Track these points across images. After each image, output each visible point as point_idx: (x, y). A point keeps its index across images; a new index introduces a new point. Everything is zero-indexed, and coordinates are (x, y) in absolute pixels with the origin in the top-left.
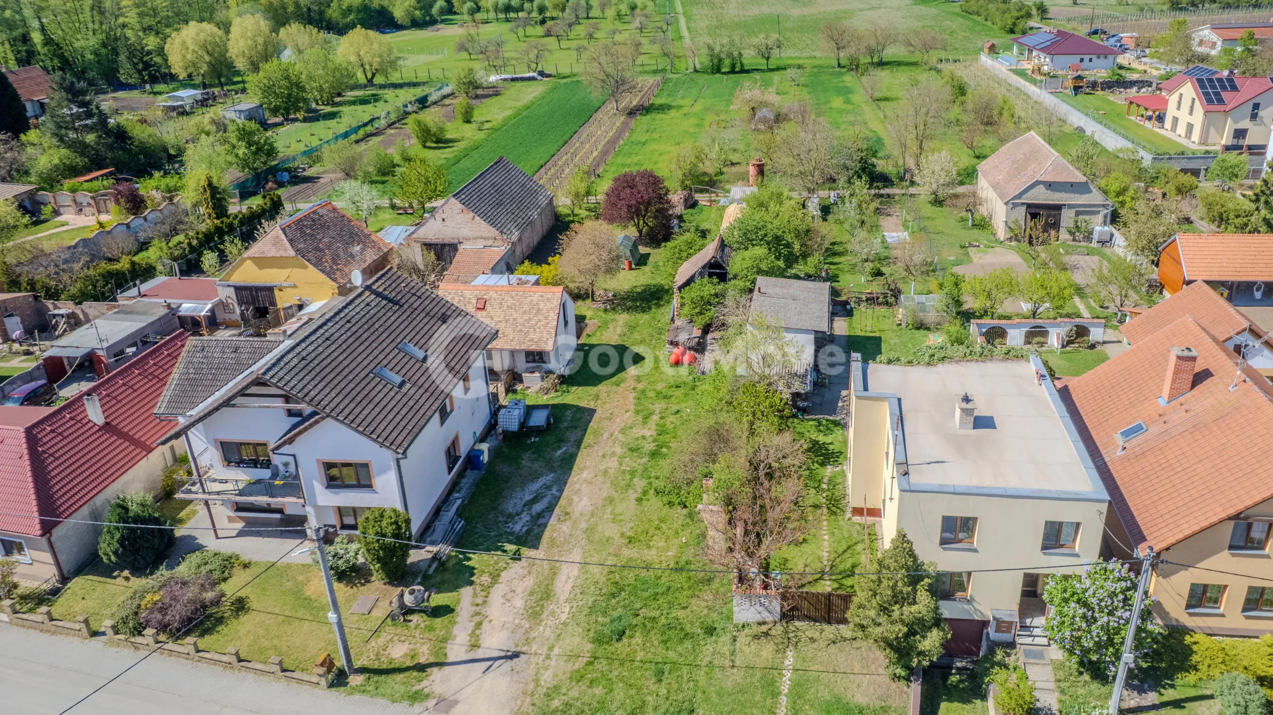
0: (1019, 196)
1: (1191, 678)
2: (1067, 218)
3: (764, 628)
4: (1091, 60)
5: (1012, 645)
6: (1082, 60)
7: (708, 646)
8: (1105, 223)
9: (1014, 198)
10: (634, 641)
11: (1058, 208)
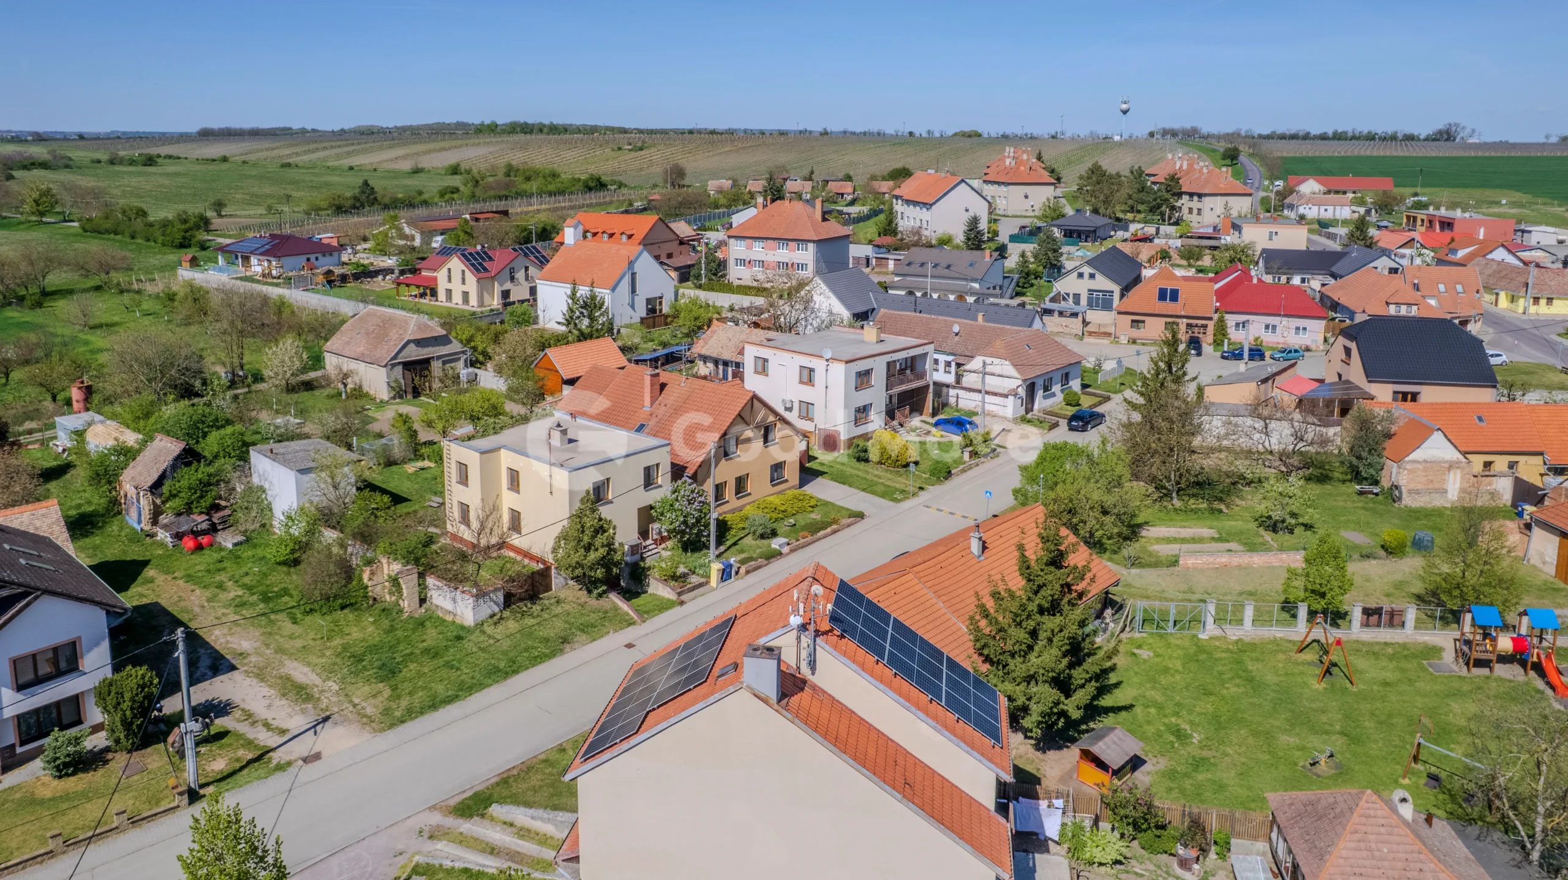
0: (395, 357)
2: (436, 367)
3: (498, 617)
6: (308, 260)
7: (467, 643)
9: (392, 359)
10: (411, 667)
11: (426, 362)
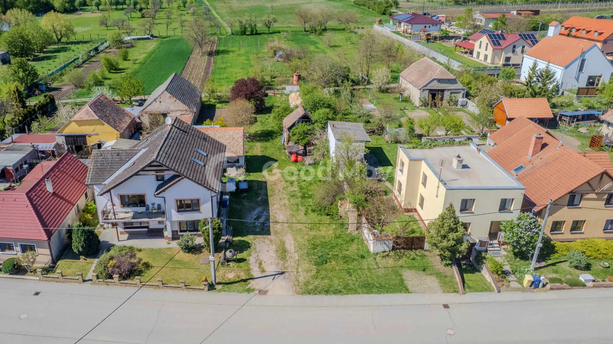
0: (426, 86)
1: (556, 255)
2: (447, 95)
3: (386, 253)
4: (429, 27)
5: (486, 251)
6: (425, 27)
7: (364, 262)
8: (463, 97)
9: (424, 87)
10: (332, 263)
11: (443, 91)
